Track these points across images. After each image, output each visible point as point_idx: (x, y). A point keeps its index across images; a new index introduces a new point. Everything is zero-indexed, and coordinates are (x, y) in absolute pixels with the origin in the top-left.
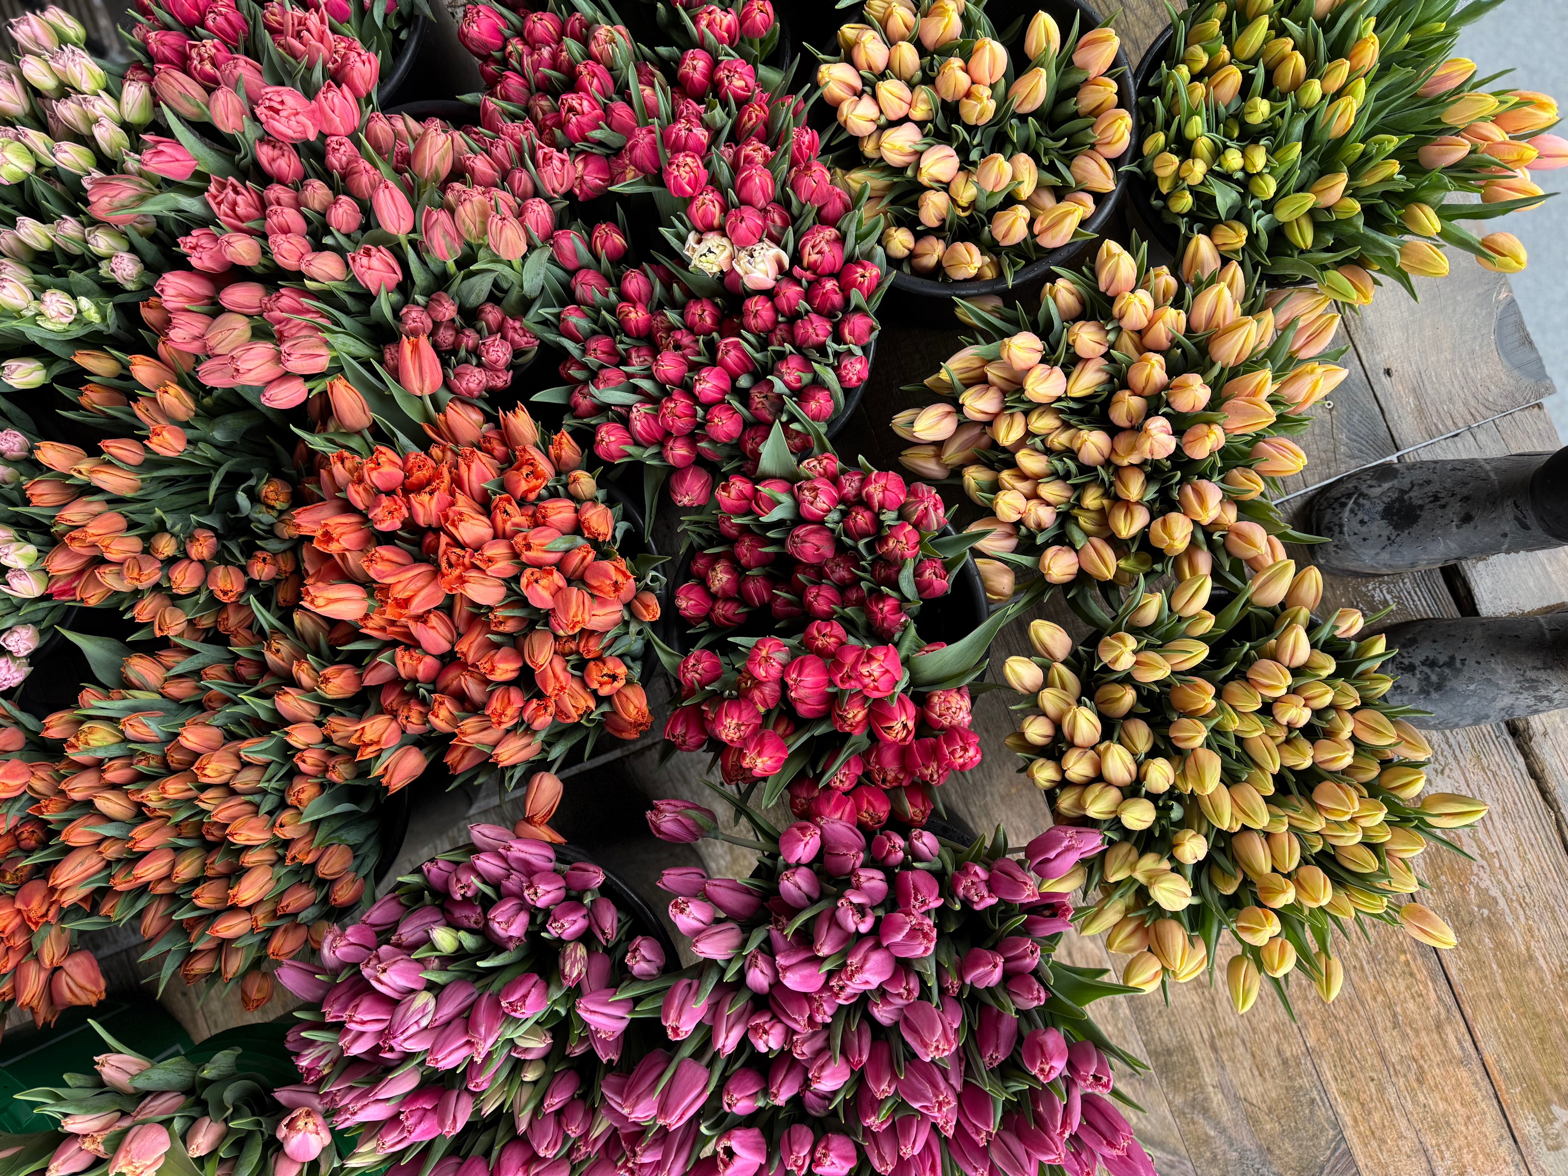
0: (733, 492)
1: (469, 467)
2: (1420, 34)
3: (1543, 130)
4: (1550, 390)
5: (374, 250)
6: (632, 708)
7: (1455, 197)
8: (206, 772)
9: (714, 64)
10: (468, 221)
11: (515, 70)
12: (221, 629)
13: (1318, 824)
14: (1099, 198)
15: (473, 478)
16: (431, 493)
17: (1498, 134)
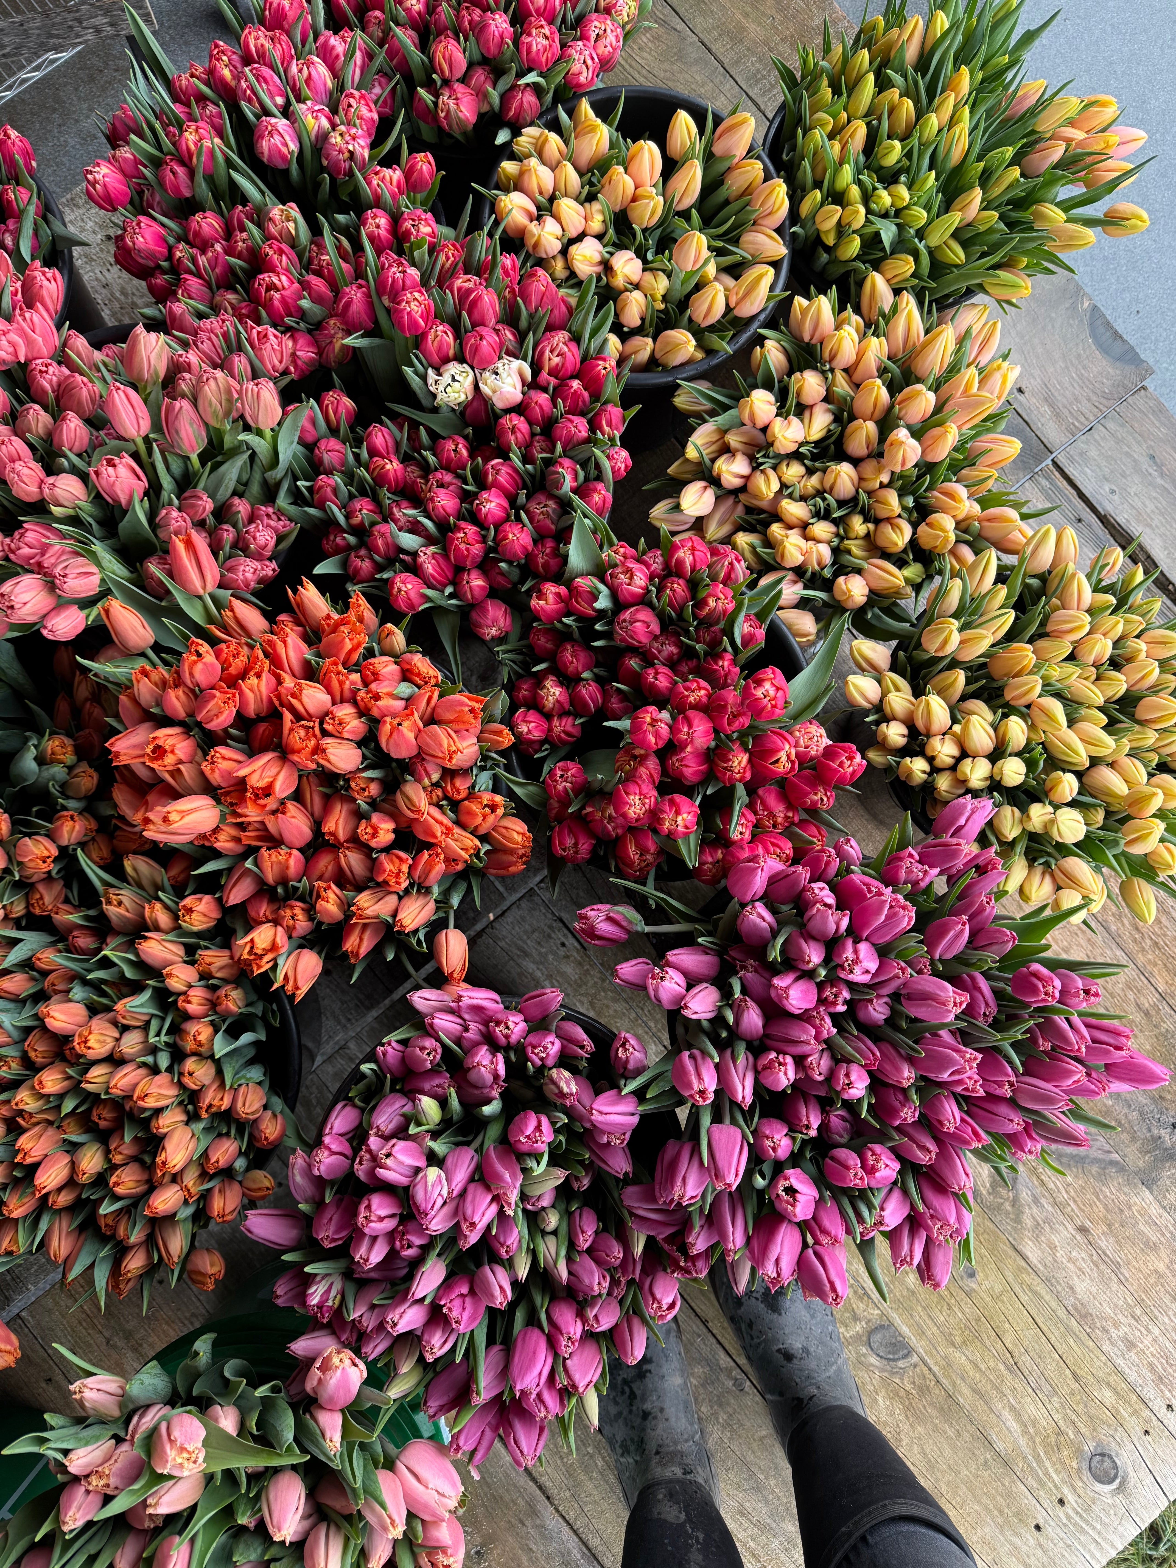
0: (551, 598)
1: (285, 642)
2: (990, 69)
3: (1110, 125)
4: (1150, 372)
5: (117, 460)
6: (515, 835)
7: (1065, 192)
8: (89, 1044)
9: (396, 219)
10: (214, 400)
11: (190, 272)
12: (37, 911)
13: (1151, 738)
14: (776, 265)
15: (292, 654)
16: (258, 676)
17: (1079, 135)
